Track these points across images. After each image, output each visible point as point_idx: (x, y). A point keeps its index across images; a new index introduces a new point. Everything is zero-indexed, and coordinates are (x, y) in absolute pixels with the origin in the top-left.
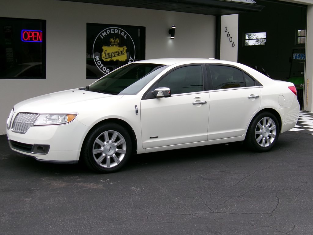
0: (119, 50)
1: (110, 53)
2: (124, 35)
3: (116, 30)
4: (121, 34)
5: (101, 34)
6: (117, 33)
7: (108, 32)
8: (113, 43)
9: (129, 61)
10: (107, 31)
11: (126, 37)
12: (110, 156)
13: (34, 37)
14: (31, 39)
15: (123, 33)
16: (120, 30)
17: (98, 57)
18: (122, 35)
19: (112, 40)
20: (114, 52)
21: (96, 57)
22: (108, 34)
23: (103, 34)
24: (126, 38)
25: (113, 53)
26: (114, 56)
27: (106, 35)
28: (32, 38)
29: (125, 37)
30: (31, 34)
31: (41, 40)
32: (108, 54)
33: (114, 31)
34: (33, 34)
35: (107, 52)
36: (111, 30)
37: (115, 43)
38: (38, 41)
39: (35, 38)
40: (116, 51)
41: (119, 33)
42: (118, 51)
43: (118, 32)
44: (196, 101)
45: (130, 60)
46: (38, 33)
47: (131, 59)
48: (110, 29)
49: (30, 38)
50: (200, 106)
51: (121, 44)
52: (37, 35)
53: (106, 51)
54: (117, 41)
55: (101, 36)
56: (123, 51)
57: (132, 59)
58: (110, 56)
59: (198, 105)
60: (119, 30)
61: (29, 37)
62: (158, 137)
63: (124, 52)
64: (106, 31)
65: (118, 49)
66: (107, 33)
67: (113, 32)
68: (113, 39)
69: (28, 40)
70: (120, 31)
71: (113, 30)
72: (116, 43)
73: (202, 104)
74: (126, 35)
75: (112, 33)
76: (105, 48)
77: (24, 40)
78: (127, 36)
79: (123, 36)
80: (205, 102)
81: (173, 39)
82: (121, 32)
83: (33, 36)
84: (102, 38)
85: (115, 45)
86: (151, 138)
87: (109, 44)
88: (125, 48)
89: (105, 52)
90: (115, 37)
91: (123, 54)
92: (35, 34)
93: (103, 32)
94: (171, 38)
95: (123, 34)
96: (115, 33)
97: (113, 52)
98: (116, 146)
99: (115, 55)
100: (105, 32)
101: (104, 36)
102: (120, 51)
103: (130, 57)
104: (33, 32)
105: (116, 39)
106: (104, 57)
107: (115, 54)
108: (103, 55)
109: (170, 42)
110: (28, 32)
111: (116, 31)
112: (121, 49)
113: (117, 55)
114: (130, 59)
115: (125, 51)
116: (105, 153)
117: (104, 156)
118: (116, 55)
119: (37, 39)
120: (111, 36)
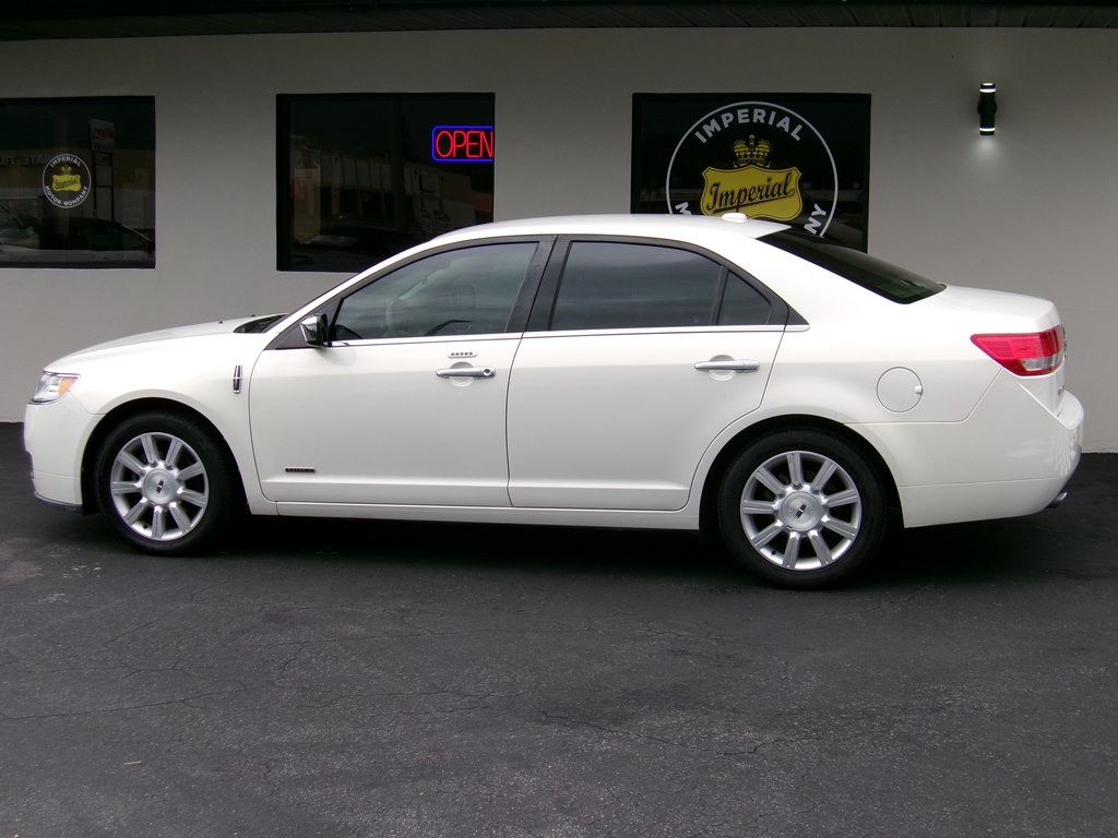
0: (769, 180)
1: (733, 193)
2: (791, 129)
3: (756, 111)
4: (779, 125)
5: (699, 129)
6: (762, 121)
7: (727, 119)
8: (746, 156)
9: (811, 219)
10: (724, 117)
11: (798, 134)
12: (161, 505)
13: (470, 147)
14: (461, 152)
15: (787, 119)
16: (775, 109)
17: (686, 205)
18: (782, 128)
19: (740, 148)
20: (748, 188)
21: (677, 207)
22: (726, 126)
23: (706, 127)
24: (798, 138)
25: (743, 193)
26: (747, 201)
27: (719, 129)
28: (465, 147)
29: (794, 134)
30: (460, 139)
31: (490, 155)
32: (727, 194)
33: (751, 117)
34: (466, 138)
35: (722, 189)
36: (740, 112)
37: (752, 156)
38: (483, 158)
39: (474, 150)
40: (756, 185)
41: (771, 123)
42: (765, 183)
43: (767, 118)
44: (455, 366)
45: (814, 217)
46: (482, 133)
47: (819, 211)
48: (734, 111)
49: (458, 149)
50: (469, 382)
51: (775, 161)
52: (478, 141)
53: (717, 185)
54: (764, 148)
55: (698, 134)
56: (786, 185)
57: (824, 213)
58: (732, 203)
59: (458, 380)
60: (768, 110)
61: (454, 146)
62: (312, 471)
63: (788, 189)
64: (718, 118)
65: (766, 179)
66: (720, 123)
67: (748, 121)
68: (747, 144)
69: (451, 157)
70: (773, 114)
71: (747, 110)
72: (758, 156)
73: (478, 376)
74: (799, 127)
75: (741, 121)
76: (711, 175)
77: (439, 157)
78: (805, 132)
79: (787, 130)
80: (487, 371)
81: (992, 133)
82: (777, 120)
83: (467, 143)
84: (704, 140)
85: (752, 163)
86: (287, 470)
87: (728, 161)
88: (796, 174)
89: (714, 189)
90: (752, 136)
91: (786, 194)
92: (475, 138)
93: (707, 122)
94: (983, 133)
95: (785, 124)
96: (755, 121)
97: (745, 190)
98: (179, 480)
99: (750, 199)
100: (713, 122)
101: (710, 135)
102: (773, 183)
103: (816, 206)
104: (466, 131)
105: (756, 144)
106: (708, 208)
107: (752, 197)
108: (707, 199)
109: (986, 146)
110: (451, 132)
111: (760, 115)
112: (778, 177)
113: (761, 197)
114: (814, 213)
115: (793, 184)
116: (146, 497)
117: (142, 504)
118: (758, 200)
119: (478, 154)
120: (737, 132)
